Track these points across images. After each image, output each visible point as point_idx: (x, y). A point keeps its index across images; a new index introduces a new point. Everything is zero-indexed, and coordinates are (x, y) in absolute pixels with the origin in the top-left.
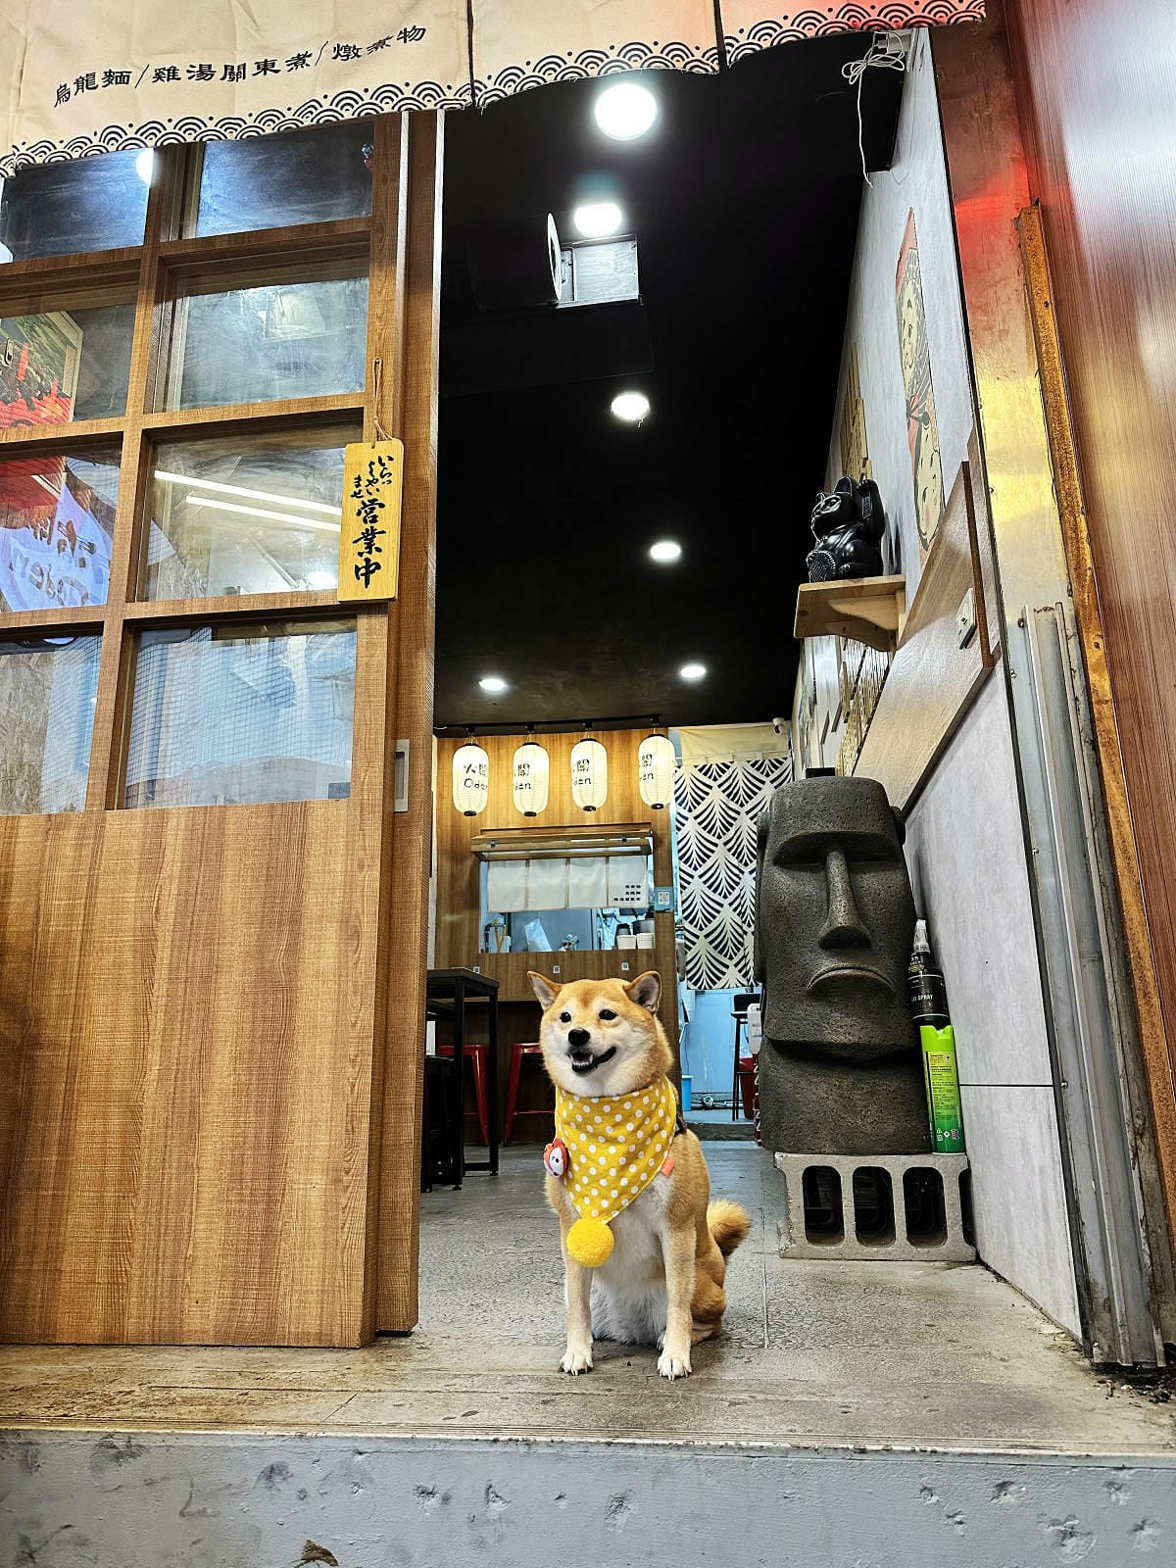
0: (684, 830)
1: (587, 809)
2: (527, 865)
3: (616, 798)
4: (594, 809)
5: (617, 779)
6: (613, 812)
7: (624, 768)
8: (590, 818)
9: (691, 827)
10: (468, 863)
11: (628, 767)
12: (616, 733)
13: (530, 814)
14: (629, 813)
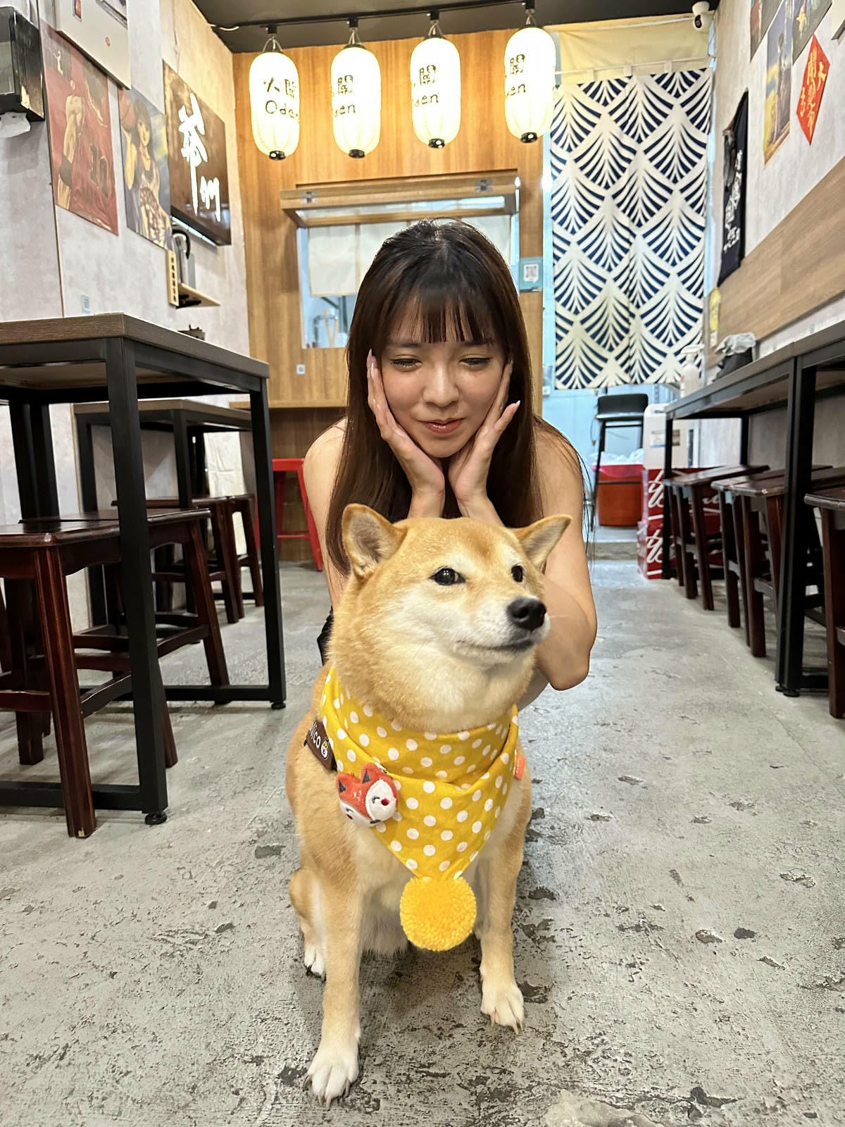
0: (561, 179)
1: (435, 143)
2: (357, 231)
3: (472, 138)
4: (442, 144)
6: (467, 154)
9: (571, 174)
10: (282, 231)
12: (474, 36)
13: (356, 154)
14: (489, 155)
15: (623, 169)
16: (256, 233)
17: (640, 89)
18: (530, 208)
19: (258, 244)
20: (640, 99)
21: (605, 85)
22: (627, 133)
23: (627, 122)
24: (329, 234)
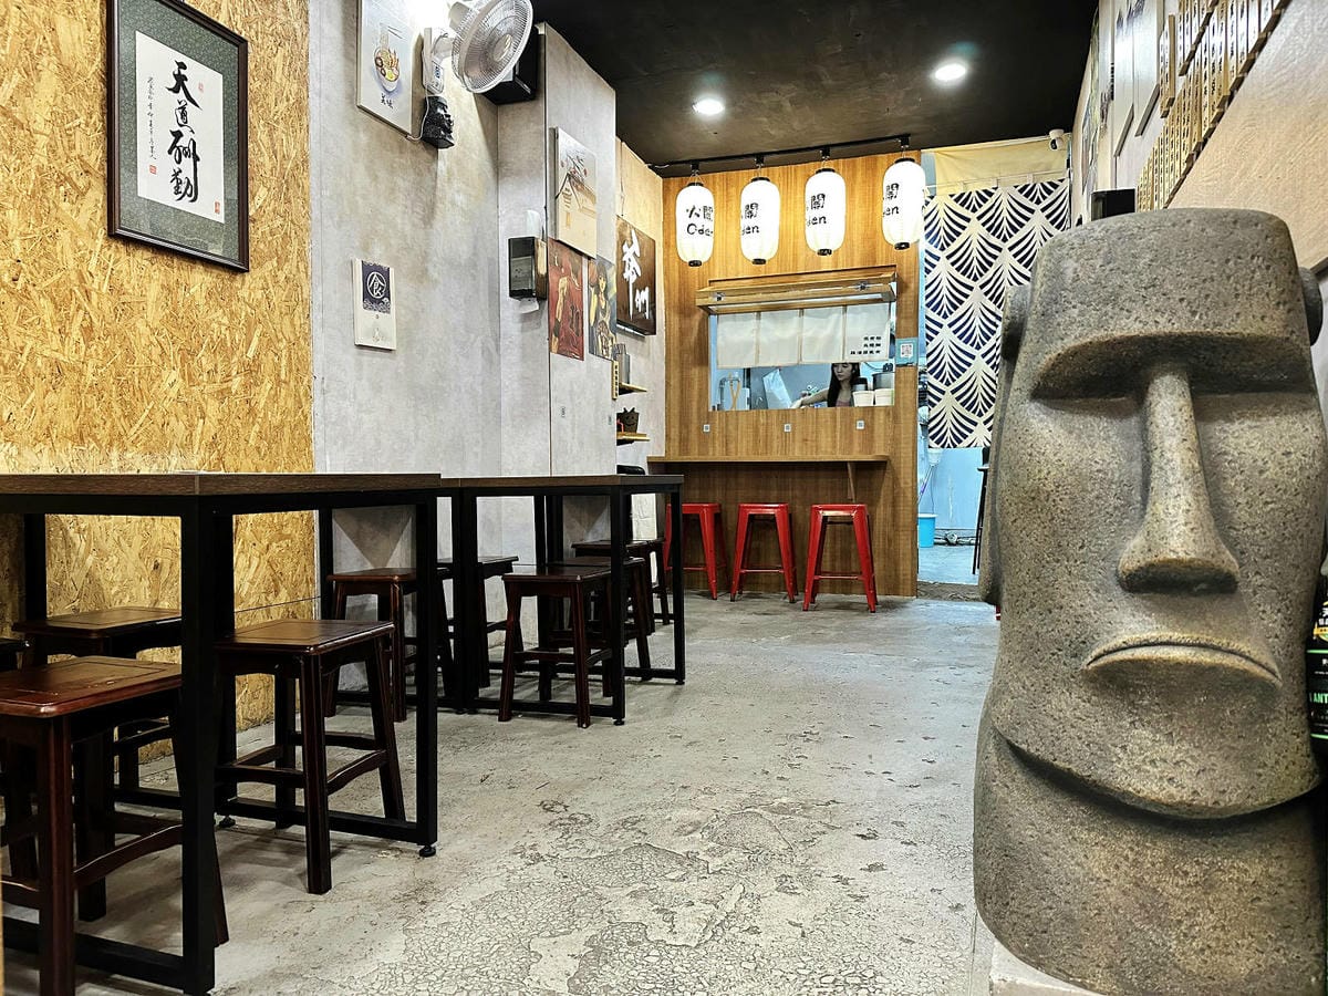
0: (934, 272)
1: (823, 252)
2: (759, 317)
3: (857, 238)
4: (829, 252)
5: (859, 214)
6: (852, 253)
7: (869, 202)
8: (827, 263)
9: (944, 269)
10: (697, 317)
11: (872, 200)
12: (859, 160)
13: (759, 262)
14: (873, 255)
15: (990, 264)
16: (675, 319)
17: (1004, 198)
18: (907, 297)
19: (677, 329)
20: (1005, 205)
21: (974, 194)
22: (994, 234)
23: (993, 225)
24: (735, 320)
